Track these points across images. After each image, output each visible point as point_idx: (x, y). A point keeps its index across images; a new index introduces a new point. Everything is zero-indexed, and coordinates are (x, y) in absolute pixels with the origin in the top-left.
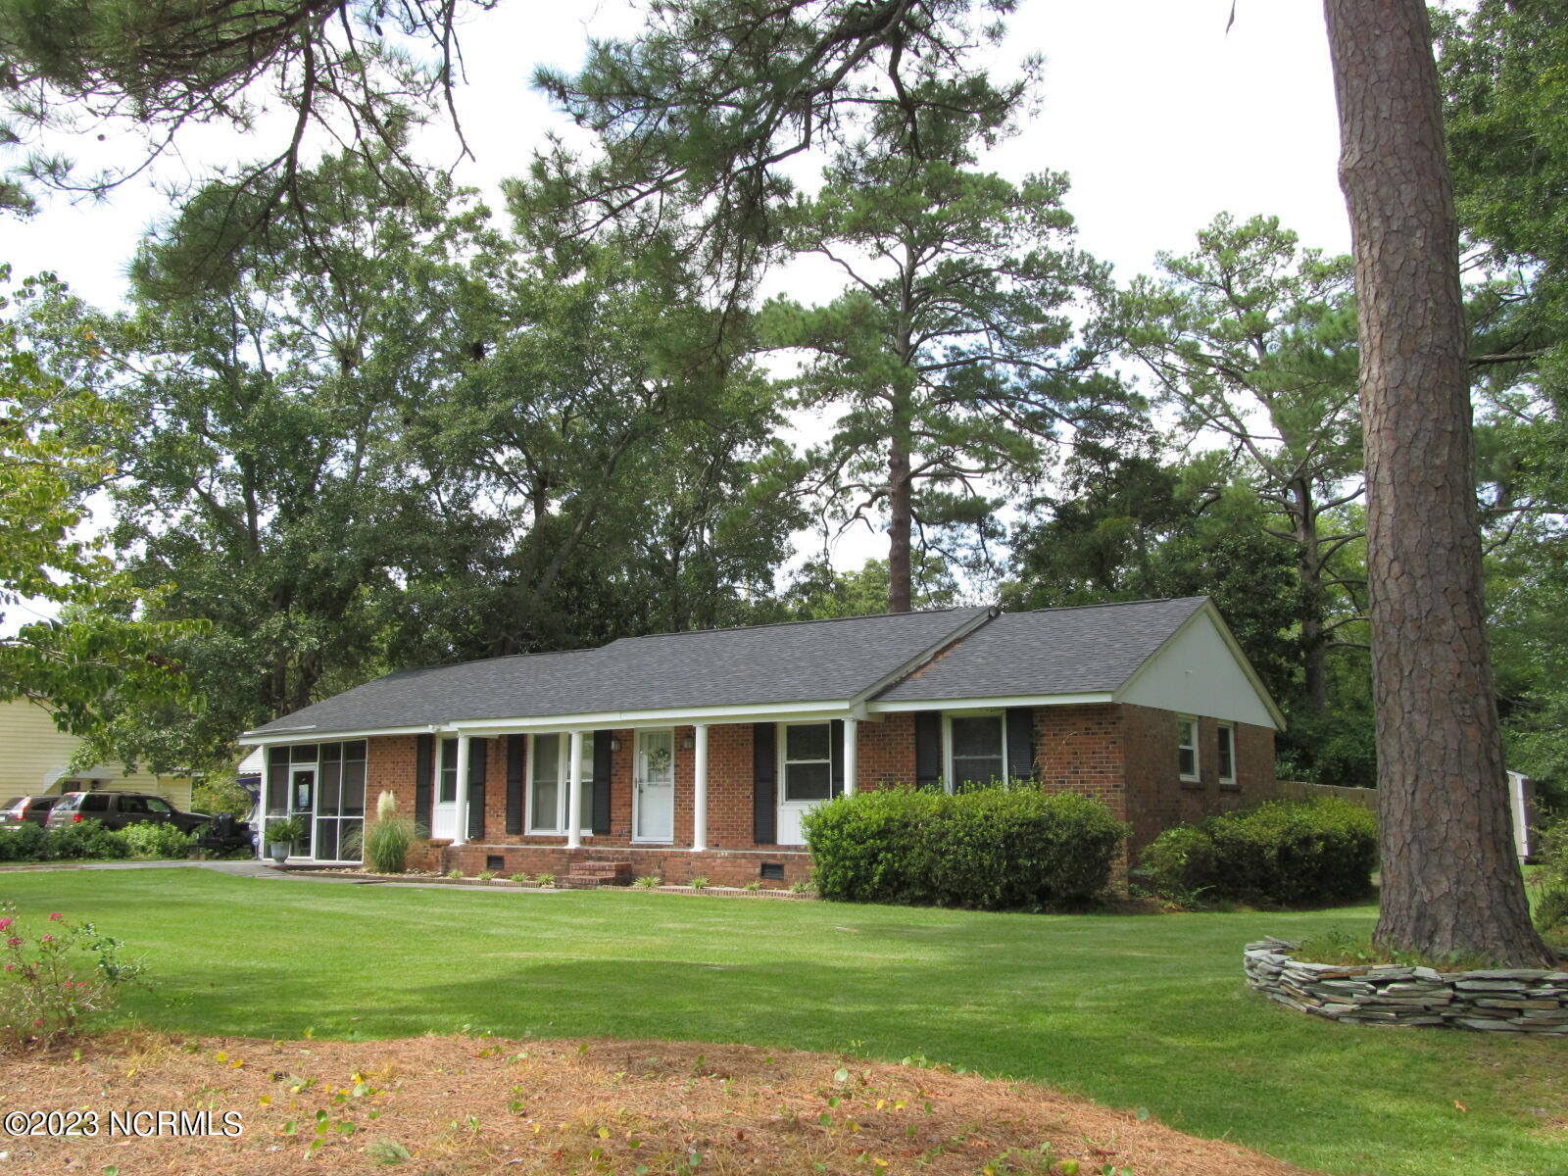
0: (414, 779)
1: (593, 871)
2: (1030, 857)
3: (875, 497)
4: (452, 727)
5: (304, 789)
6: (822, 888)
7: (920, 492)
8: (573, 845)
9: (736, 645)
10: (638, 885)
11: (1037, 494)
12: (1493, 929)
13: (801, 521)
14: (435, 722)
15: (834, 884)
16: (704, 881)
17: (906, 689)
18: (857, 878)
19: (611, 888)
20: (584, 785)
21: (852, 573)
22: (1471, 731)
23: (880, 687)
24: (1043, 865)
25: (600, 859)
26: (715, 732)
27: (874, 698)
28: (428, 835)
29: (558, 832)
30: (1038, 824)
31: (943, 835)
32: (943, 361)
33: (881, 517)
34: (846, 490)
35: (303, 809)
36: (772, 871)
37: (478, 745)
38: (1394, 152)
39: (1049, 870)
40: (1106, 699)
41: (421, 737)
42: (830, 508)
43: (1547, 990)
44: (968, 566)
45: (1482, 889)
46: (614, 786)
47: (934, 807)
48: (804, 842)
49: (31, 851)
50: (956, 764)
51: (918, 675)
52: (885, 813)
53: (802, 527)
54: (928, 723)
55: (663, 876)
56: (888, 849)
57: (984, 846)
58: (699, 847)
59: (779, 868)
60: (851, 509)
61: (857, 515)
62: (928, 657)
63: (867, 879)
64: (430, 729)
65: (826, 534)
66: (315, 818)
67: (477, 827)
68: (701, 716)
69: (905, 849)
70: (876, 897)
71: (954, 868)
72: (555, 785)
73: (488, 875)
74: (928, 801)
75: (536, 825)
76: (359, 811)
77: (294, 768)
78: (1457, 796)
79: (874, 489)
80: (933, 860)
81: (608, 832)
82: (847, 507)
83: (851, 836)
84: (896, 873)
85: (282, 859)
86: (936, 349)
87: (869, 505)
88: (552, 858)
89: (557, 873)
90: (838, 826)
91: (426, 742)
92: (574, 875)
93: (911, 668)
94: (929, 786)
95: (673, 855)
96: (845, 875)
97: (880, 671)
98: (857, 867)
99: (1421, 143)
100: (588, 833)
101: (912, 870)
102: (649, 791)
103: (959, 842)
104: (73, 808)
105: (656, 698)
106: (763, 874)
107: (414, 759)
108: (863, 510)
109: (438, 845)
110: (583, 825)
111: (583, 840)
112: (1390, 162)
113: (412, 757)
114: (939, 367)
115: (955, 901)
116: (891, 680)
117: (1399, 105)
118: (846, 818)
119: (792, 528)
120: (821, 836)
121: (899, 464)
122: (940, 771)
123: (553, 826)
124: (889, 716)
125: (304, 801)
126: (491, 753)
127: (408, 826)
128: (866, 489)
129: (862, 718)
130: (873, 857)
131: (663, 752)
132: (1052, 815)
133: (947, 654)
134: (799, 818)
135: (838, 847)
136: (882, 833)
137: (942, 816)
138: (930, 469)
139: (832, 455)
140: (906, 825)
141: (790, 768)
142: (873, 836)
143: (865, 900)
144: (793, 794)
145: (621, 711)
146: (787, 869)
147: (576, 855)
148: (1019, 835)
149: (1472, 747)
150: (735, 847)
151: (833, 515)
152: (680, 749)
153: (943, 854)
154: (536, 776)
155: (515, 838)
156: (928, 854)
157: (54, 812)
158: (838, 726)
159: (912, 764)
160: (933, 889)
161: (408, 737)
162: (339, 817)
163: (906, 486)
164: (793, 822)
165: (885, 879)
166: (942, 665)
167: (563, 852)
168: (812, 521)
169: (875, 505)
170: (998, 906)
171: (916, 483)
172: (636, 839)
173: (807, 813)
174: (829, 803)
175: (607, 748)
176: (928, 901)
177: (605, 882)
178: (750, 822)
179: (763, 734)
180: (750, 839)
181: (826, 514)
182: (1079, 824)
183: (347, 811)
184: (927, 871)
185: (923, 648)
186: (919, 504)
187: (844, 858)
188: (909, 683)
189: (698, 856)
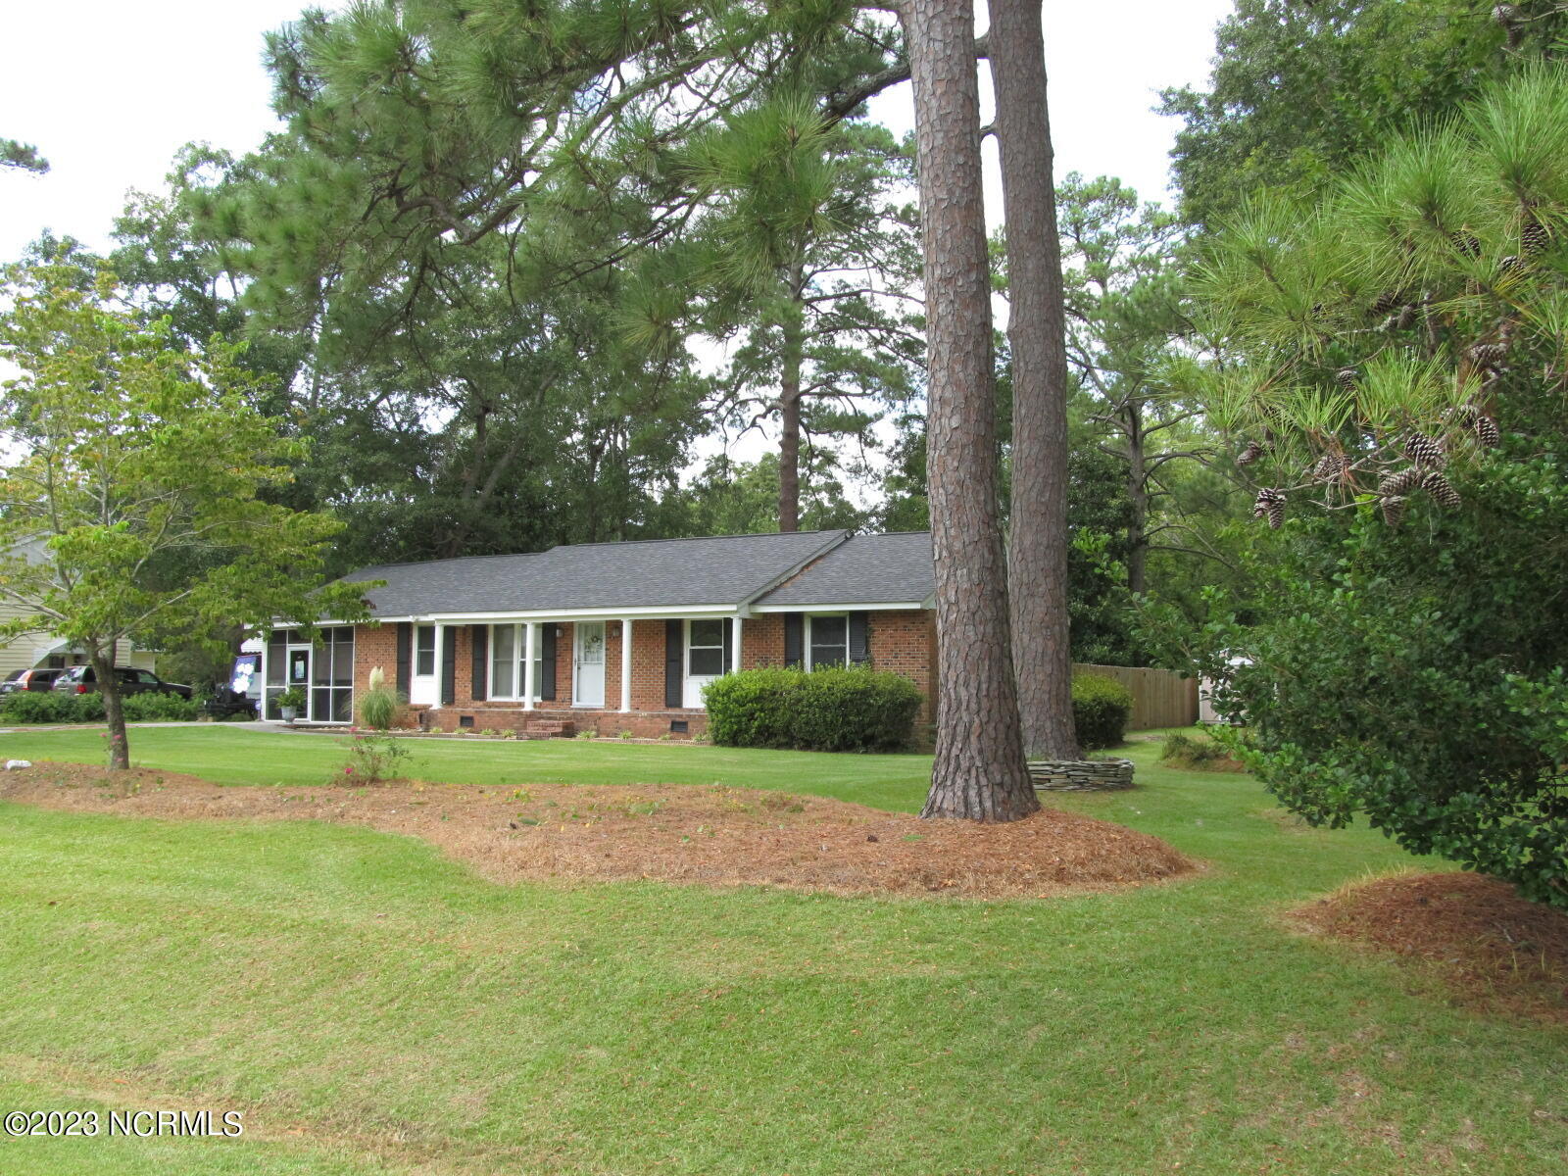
0: (395, 658)
1: (545, 727)
2: (858, 714)
3: (769, 410)
4: (431, 618)
5: (300, 665)
6: (716, 737)
7: (809, 406)
8: (528, 708)
9: (652, 556)
10: (581, 737)
11: (911, 410)
12: (1051, 743)
13: (705, 429)
14: (415, 613)
15: (724, 734)
16: (629, 734)
17: (775, 596)
18: (740, 731)
19: (559, 739)
20: (536, 663)
21: (750, 465)
22: (1050, 643)
23: (759, 594)
24: (867, 720)
25: (550, 718)
26: (638, 626)
27: (755, 602)
28: (407, 701)
29: (515, 698)
30: (865, 693)
31: (800, 700)
32: (831, 292)
33: (775, 427)
34: (744, 403)
35: (299, 682)
36: (679, 727)
37: (450, 631)
38: (1032, 325)
39: (870, 725)
40: (917, 606)
41: (400, 625)
42: (730, 418)
43: (1062, 769)
44: (850, 471)
45: (1048, 724)
46: (559, 664)
47: (794, 682)
48: (703, 706)
49: (66, 715)
50: (814, 650)
51: (789, 584)
52: (760, 685)
53: (705, 433)
54: (794, 620)
55: (598, 730)
56: (762, 710)
57: (825, 708)
58: (625, 709)
59: (685, 724)
60: (748, 418)
61: (753, 424)
62: (796, 571)
63: (747, 731)
64: (410, 619)
65: (726, 440)
66: (310, 687)
67: (448, 694)
68: (626, 614)
69: (773, 710)
70: (752, 743)
71: (807, 723)
72: (511, 663)
73: (463, 730)
74: (790, 676)
75: (495, 693)
76: (349, 683)
77: (291, 648)
78: (1040, 677)
79: (768, 403)
80: (792, 717)
81: (553, 699)
82: (744, 417)
83: (736, 701)
84: (768, 727)
85: (291, 720)
86: (825, 281)
87: (764, 416)
88: (511, 717)
89: (517, 729)
90: (727, 694)
91: (405, 629)
92: (530, 730)
93: (783, 579)
94: (792, 666)
95: (606, 715)
96: (731, 729)
97: (761, 580)
98: (740, 722)
99: (1047, 321)
100: (538, 699)
101: (778, 724)
102: (584, 668)
103: (810, 705)
104: (74, 680)
105: (592, 599)
106: (672, 729)
107: (395, 642)
108: (759, 421)
109: (416, 709)
110: (536, 694)
111: (535, 705)
112: (1030, 330)
113: (393, 640)
114: (827, 298)
115: (808, 745)
116: (768, 588)
117: (1036, 298)
118: (731, 689)
119: (696, 433)
120: (714, 701)
121: (790, 384)
122: (802, 656)
123: (509, 693)
124: (766, 615)
125: (300, 674)
126: (459, 638)
127: (392, 694)
128: (762, 402)
129: (747, 616)
130: (751, 716)
131: (596, 639)
132: (874, 687)
133: (811, 568)
134: (699, 688)
135: (727, 708)
136: (758, 699)
137: (799, 687)
138: (817, 390)
139: (731, 378)
140: (775, 693)
141: (693, 652)
142: (751, 701)
143: (745, 745)
144: (694, 671)
145: (566, 608)
146: (690, 726)
147: (531, 716)
148: (851, 701)
149: (1050, 652)
150: (652, 709)
151: (732, 423)
152: (609, 637)
153: (799, 713)
154: (496, 656)
155: (479, 703)
156: (789, 713)
157: (57, 682)
158: (728, 622)
159: (782, 650)
160: (793, 738)
161: (389, 625)
162: (331, 687)
163: (796, 402)
164: (695, 692)
165: (759, 731)
166: (806, 578)
167: (521, 713)
168: (714, 429)
169: (770, 416)
170: (836, 749)
171: (806, 399)
172: (575, 704)
173: (705, 685)
174: (721, 678)
175: (553, 637)
176: (788, 745)
177: (555, 735)
178: (663, 691)
179: (673, 627)
180: (663, 704)
181: (726, 423)
182: (891, 693)
183: (337, 683)
184: (788, 726)
185: (791, 564)
186: (808, 415)
187: (731, 716)
188: (781, 591)
189: (625, 716)
